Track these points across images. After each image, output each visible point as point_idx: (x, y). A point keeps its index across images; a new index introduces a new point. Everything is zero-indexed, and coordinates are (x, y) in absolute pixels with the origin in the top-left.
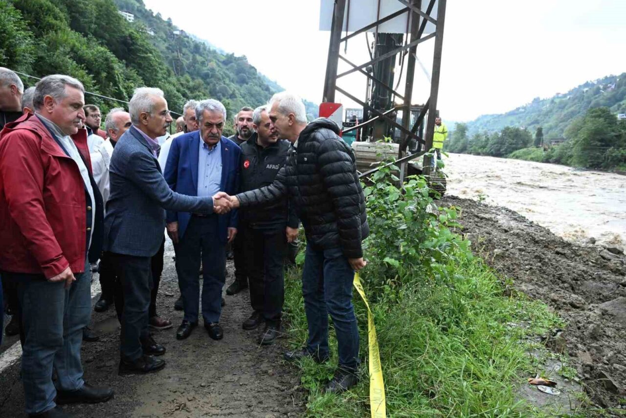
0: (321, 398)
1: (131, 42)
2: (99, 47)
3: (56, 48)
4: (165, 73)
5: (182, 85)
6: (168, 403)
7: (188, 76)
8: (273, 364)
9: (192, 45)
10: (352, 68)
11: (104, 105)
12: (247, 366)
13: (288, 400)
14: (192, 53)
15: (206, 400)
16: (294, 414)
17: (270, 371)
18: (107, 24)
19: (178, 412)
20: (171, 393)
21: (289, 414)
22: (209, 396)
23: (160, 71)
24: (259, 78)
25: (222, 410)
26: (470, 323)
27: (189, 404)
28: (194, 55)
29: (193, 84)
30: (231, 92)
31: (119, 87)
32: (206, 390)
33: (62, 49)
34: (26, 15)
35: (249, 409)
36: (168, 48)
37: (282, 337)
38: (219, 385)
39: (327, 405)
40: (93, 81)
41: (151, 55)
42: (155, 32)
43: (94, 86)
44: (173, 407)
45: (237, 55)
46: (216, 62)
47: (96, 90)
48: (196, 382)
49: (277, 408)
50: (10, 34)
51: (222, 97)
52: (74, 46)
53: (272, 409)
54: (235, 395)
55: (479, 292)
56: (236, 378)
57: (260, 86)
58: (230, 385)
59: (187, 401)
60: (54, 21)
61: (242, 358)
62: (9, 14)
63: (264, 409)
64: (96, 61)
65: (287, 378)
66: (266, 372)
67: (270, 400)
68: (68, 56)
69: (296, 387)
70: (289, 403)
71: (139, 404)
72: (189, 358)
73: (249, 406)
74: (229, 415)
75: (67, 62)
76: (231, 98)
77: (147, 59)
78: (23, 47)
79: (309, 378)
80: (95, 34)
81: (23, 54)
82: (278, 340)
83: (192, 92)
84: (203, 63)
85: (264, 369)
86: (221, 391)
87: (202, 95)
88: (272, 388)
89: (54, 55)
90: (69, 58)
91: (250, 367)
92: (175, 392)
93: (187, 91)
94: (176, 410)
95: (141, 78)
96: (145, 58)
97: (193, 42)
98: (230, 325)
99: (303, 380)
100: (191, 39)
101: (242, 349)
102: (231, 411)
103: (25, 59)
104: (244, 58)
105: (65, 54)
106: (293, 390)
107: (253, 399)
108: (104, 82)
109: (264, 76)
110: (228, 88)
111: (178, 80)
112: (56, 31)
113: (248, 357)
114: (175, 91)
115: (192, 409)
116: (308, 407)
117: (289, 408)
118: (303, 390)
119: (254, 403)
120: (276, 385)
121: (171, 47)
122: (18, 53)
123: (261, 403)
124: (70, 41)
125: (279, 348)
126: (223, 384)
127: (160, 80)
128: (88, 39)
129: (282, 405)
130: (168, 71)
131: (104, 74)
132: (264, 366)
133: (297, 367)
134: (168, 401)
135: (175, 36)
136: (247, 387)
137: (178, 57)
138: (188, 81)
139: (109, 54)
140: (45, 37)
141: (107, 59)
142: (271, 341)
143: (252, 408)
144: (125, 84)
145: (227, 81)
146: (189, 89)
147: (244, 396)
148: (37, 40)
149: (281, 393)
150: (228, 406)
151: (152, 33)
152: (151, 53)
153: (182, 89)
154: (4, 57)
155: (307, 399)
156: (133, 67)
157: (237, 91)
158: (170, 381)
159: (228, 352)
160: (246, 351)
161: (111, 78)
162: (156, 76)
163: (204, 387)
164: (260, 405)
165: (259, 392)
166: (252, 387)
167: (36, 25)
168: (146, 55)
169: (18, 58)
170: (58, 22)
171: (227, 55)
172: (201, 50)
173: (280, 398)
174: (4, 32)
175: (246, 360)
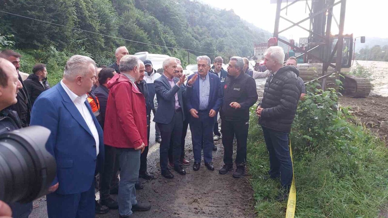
0: (262, 204)
1: (166, 11)
2: (150, 16)
3: (129, 20)
4: (185, 27)
5: (195, 32)
6: (189, 198)
7: (198, 27)
8: (240, 187)
9: (201, 7)
10: (292, 24)
11: (153, 49)
12: (226, 187)
13: (246, 203)
14: (201, 12)
15: (206, 199)
16: (248, 210)
17: (238, 190)
18: (154, 2)
19: (194, 203)
20: (191, 195)
21: (246, 210)
22: (208, 198)
23: (182, 25)
24: (242, 22)
25: (214, 204)
26: (360, 175)
27: (199, 200)
28: (202, 13)
29: (202, 31)
30: (224, 33)
31: (161, 38)
32: (207, 195)
33: (132, 20)
34: (114, 4)
35: (226, 206)
36: (186, 11)
37: (245, 175)
38: (213, 193)
39: (265, 207)
40: (148, 36)
41: (177, 17)
42: (179, 3)
43: (148, 38)
44: (192, 200)
45: (227, 10)
46: (215, 16)
47: (149, 41)
48: (202, 191)
49: (240, 207)
50: (107, 16)
51: (218, 37)
52: (138, 17)
53: (238, 207)
54: (220, 198)
55: (372, 158)
56: (221, 191)
57: (242, 28)
58: (218, 194)
59: (198, 198)
60: (127, 5)
61: (224, 183)
62: (106, 4)
63: (233, 206)
64: (149, 24)
65: (246, 194)
66: (236, 190)
67: (237, 203)
68: (135, 24)
69: (250, 198)
70: (246, 205)
71: (177, 197)
72: (198, 181)
73: (227, 204)
74: (217, 207)
75: (134, 27)
76: (224, 37)
77: (175, 19)
78: (113, 21)
79: (258, 195)
80: (148, 9)
81: (113, 25)
82: (243, 176)
83: (201, 36)
84: (207, 17)
85: (235, 189)
86: (214, 196)
87: (207, 37)
88: (238, 198)
89: (128, 23)
90: (135, 25)
91: (228, 187)
92: (193, 194)
93: (198, 36)
94: (193, 202)
95: (172, 31)
96: (174, 19)
97: (201, 5)
98: (219, 167)
99: (254, 195)
100: (200, 3)
101: (224, 179)
102: (218, 205)
103: (115, 28)
104: (232, 11)
105: (133, 22)
106: (249, 199)
107: (229, 201)
108: (153, 35)
109: (245, 21)
110: (222, 31)
111: (193, 30)
112: (128, 10)
113: (227, 183)
114: (191, 37)
115: (200, 202)
116: (256, 207)
117: (246, 207)
118: (254, 200)
119: (229, 203)
120: (241, 196)
121: (188, 10)
122: (111, 25)
123: (232, 203)
124: (135, 15)
125: (244, 180)
126: (215, 193)
127: (183, 31)
128: (144, 12)
129: (242, 205)
130: (187, 25)
131: (153, 31)
132: (235, 188)
133: (252, 189)
134: (190, 198)
135: (191, 4)
136: (226, 196)
137: (192, 15)
138: (198, 30)
139: (155, 19)
140: (123, 14)
141: (154, 23)
142: (240, 176)
143: (228, 205)
144: (164, 36)
145: (222, 27)
146: (199, 34)
147: (225, 199)
148: (119, 16)
149: (242, 200)
150: (217, 203)
151: (178, 3)
152: (177, 16)
153: (195, 35)
154: (105, 28)
155: (255, 204)
156: (168, 25)
157: (228, 33)
158: (191, 190)
159: (217, 180)
160: (226, 180)
161: (157, 33)
162: (180, 29)
163: (206, 193)
164: (232, 204)
165: (232, 198)
166: (229, 196)
167: (119, 8)
168: (175, 17)
169: (111, 28)
170: (129, 5)
171: (221, 10)
172: (206, 9)
173: (242, 202)
174: (104, 15)
175: (226, 184)
